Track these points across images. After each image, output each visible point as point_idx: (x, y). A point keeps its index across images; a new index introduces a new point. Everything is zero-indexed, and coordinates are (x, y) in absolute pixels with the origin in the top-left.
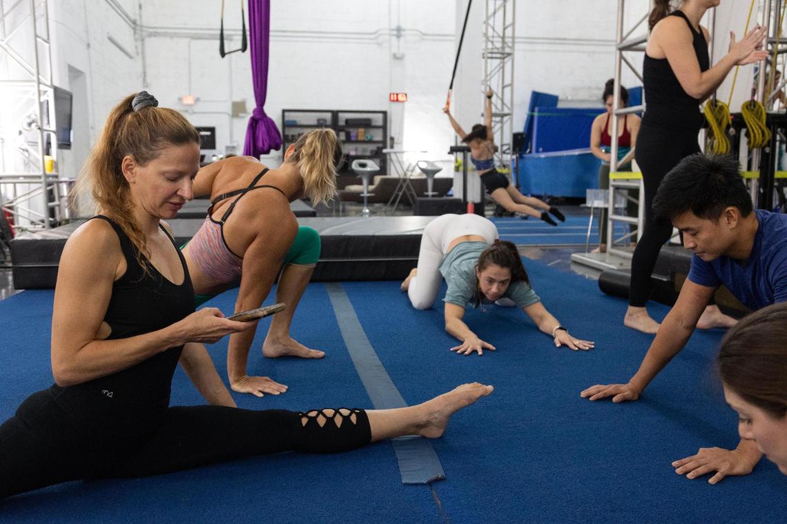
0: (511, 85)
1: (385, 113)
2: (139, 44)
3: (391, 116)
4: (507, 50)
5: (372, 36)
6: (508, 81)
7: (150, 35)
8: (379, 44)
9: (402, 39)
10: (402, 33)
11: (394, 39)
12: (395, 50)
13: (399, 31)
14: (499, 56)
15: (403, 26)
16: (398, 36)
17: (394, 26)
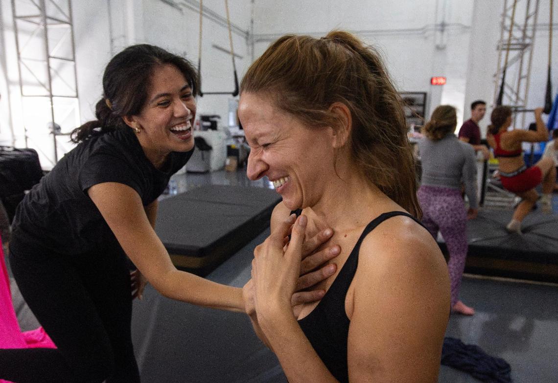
0: (527, 77)
1: (425, 94)
2: (250, 48)
3: (430, 97)
4: (527, 41)
5: (420, 32)
6: (524, 73)
7: (258, 41)
8: (426, 38)
9: (445, 33)
10: (446, 28)
11: (438, 34)
12: (438, 42)
13: (443, 27)
14: (518, 47)
15: (447, 21)
16: (442, 31)
17: (439, 21)
